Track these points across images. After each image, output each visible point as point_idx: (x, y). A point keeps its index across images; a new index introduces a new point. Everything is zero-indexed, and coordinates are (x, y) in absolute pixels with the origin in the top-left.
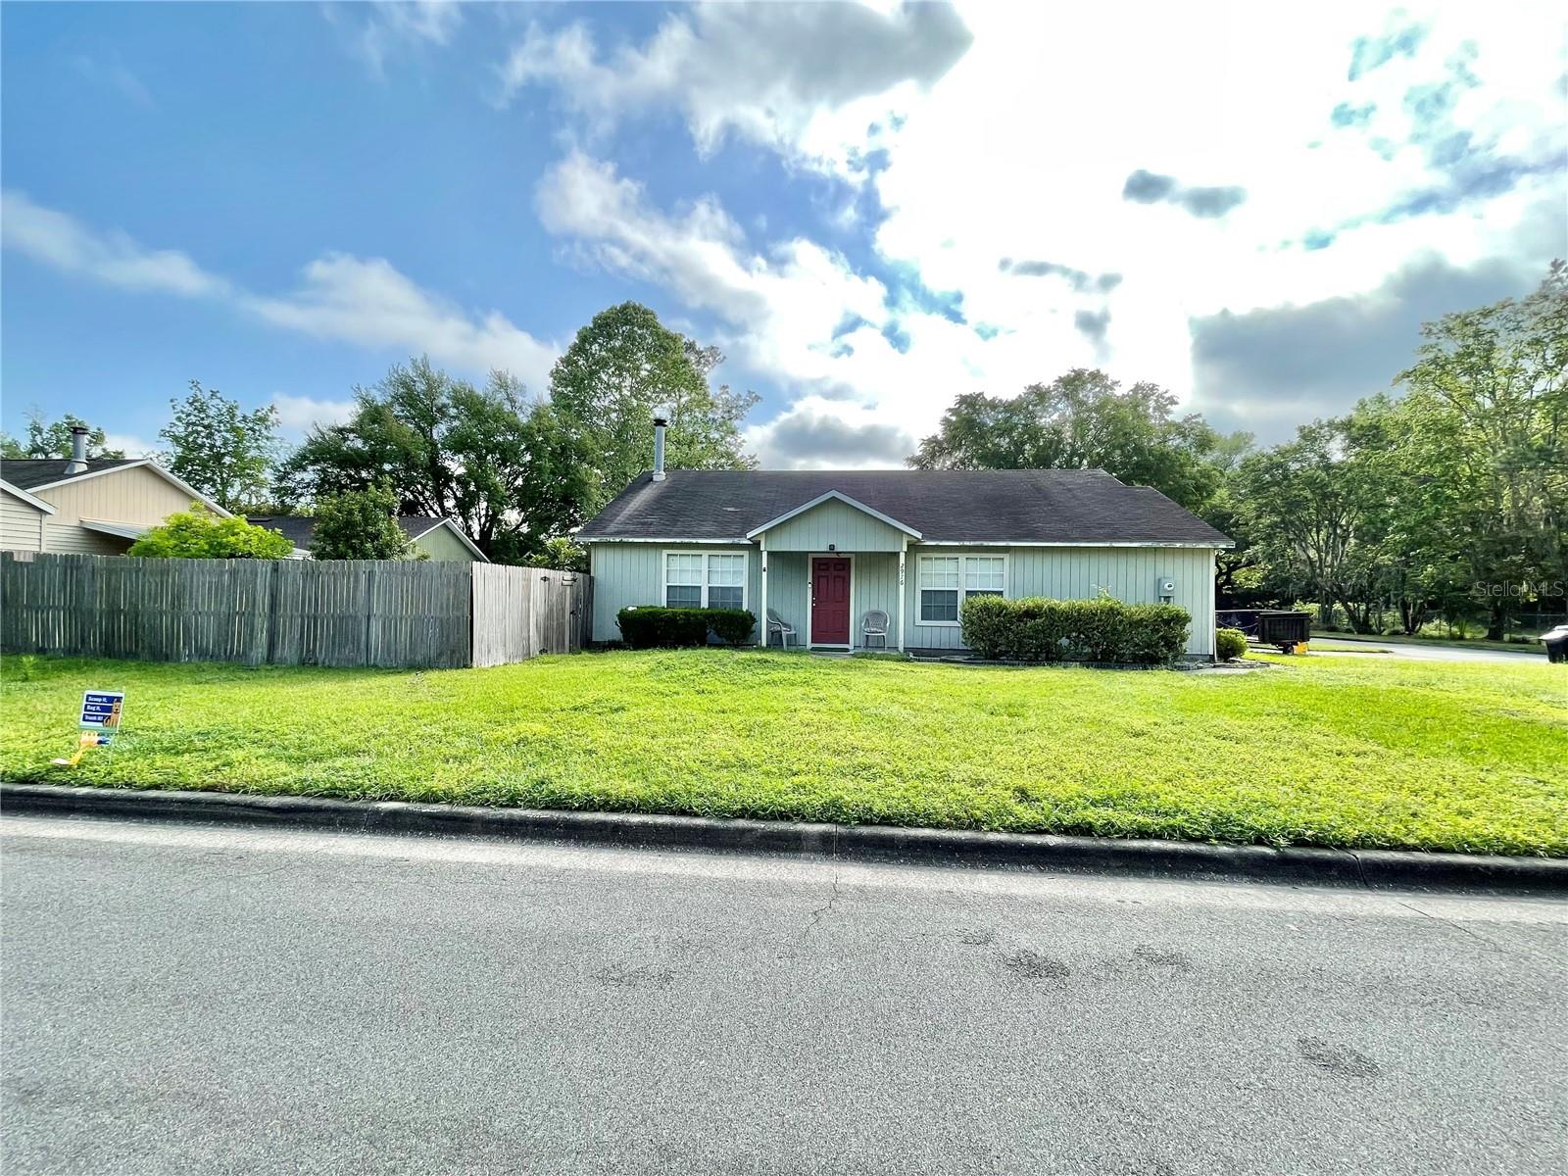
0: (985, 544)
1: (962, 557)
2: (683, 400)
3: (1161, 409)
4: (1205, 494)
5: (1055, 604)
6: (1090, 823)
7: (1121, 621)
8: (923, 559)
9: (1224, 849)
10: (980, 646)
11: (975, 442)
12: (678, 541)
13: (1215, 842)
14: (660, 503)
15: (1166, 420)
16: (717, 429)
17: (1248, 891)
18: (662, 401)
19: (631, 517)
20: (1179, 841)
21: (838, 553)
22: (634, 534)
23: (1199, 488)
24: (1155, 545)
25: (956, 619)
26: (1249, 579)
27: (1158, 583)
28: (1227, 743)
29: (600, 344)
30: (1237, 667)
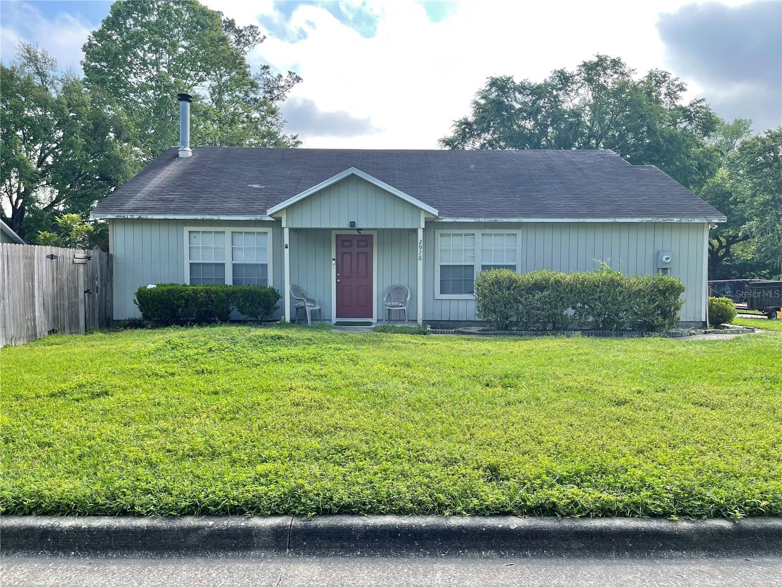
0: (499, 220)
1: (478, 233)
2: (224, 79)
3: (670, 94)
4: (707, 173)
5: (561, 277)
6: (554, 503)
7: (621, 293)
8: (442, 235)
9: (684, 525)
10: (492, 317)
11: (502, 124)
12: (199, 217)
13: (675, 518)
14: (183, 180)
15: (675, 105)
16: (257, 109)
17: (703, 568)
18: (202, 80)
19: (152, 194)
20: (641, 518)
21: (359, 230)
22: (153, 210)
23: (701, 168)
24: (655, 220)
25: (472, 292)
26: (744, 252)
27: (657, 256)
28: (704, 409)
29: (135, 19)
30: (726, 333)
